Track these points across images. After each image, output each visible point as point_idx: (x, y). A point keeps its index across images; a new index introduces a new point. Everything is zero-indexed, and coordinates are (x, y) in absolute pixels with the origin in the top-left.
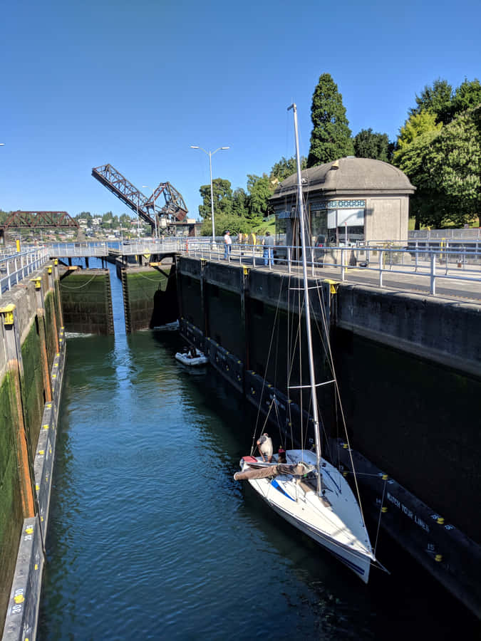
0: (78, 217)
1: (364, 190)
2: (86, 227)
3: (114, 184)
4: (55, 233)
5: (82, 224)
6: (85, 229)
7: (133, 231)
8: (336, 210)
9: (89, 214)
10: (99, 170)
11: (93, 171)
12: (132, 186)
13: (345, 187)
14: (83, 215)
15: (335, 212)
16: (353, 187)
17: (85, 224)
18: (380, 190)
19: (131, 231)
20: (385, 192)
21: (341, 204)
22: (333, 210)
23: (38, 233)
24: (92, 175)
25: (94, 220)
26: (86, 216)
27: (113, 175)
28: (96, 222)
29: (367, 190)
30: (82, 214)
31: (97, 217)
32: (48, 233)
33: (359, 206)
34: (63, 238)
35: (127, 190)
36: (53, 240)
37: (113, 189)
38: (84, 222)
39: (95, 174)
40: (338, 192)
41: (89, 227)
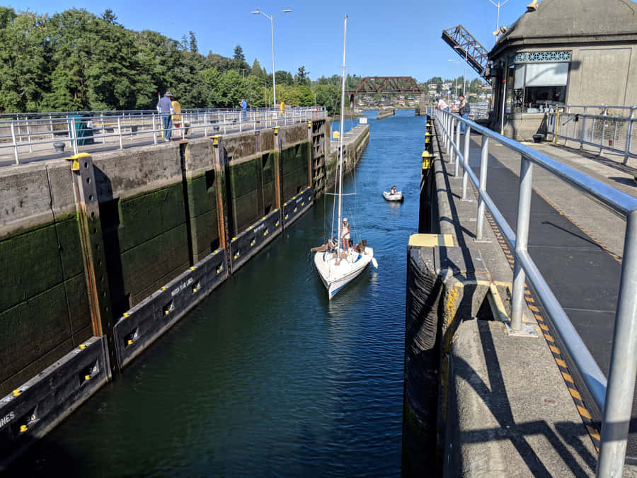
0: (428, 83)
1: (567, 37)
2: (435, 92)
3: (463, 47)
4: (405, 98)
5: (432, 89)
6: (434, 95)
7: (483, 96)
8: (525, 64)
9: (440, 79)
10: (449, 32)
11: (443, 33)
12: (482, 47)
13: (537, 34)
14: (434, 81)
15: (524, 67)
16: (549, 34)
17: (434, 90)
18: (594, 36)
19: (480, 97)
20: (602, 39)
21: (532, 57)
22: (521, 65)
23: (389, 98)
24: (442, 37)
25: (444, 85)
26: (437, 82)
27: (463, 36)
28: (446, 87)
29: (572, 36)
30: (433, 79)
31: (447, 82)
32: (399, 99)
33: (561, 60)
34: (412, 103)
35: (476, 52)
36: (402, 105)
37: (461, 53)
38: (434, 87)
39: (445, 37)
40: (525, 42)
41: (438, 92)
